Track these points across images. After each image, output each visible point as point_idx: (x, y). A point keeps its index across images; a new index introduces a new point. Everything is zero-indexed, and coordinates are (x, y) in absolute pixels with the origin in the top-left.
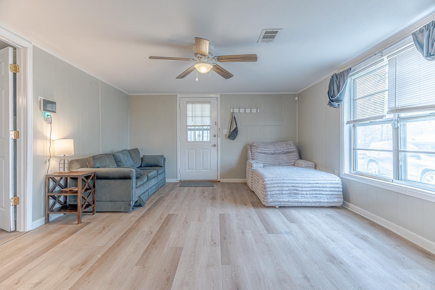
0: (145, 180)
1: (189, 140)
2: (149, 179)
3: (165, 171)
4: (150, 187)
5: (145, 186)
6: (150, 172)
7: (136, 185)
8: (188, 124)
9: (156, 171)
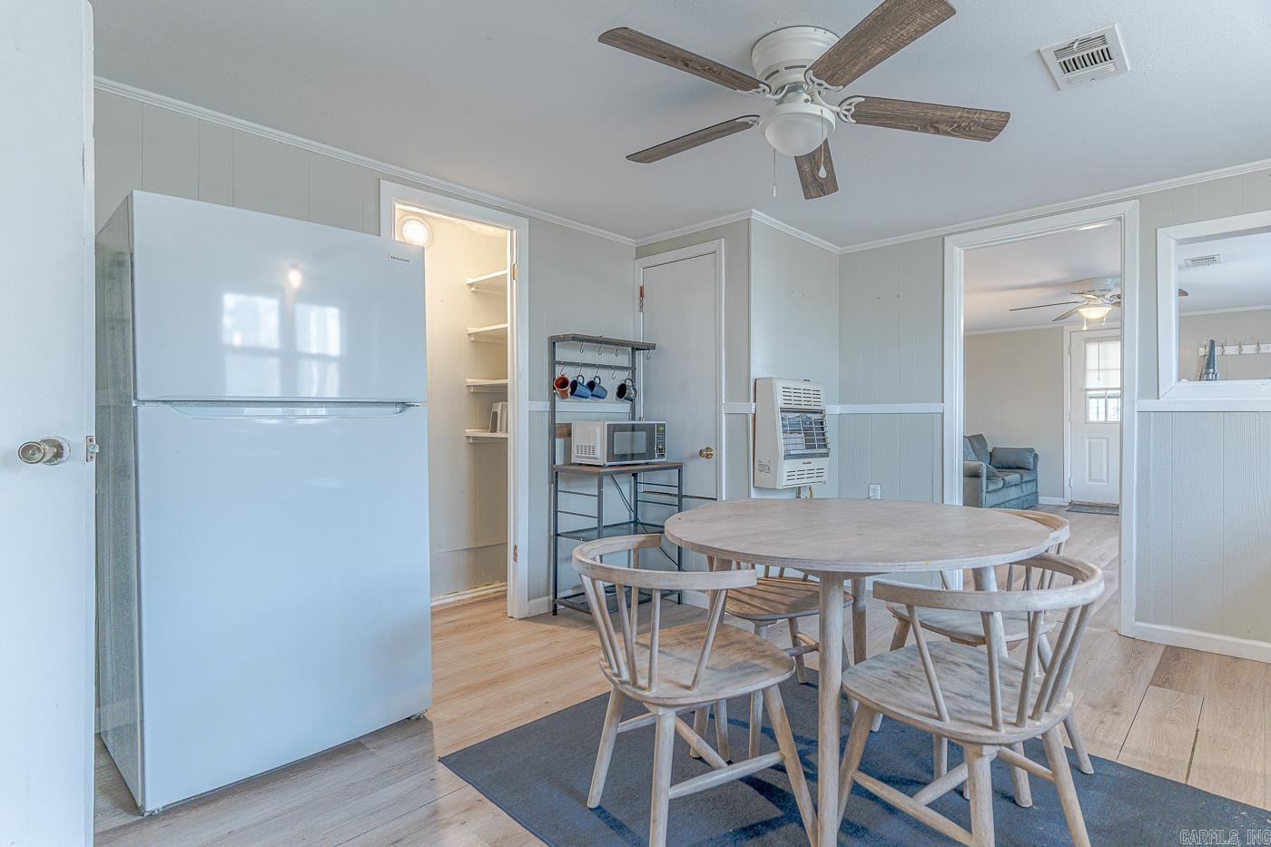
0: (1000, 484)
1: (1092, 418)
2: (1006, 485)
3: (1036, 480)
4: (1007, 499)
5: (1000, 493)
6: (1007, 475)
7: (987, 488)
8: (1088, 386)
9: (1018, 475)
